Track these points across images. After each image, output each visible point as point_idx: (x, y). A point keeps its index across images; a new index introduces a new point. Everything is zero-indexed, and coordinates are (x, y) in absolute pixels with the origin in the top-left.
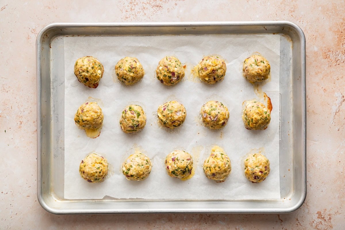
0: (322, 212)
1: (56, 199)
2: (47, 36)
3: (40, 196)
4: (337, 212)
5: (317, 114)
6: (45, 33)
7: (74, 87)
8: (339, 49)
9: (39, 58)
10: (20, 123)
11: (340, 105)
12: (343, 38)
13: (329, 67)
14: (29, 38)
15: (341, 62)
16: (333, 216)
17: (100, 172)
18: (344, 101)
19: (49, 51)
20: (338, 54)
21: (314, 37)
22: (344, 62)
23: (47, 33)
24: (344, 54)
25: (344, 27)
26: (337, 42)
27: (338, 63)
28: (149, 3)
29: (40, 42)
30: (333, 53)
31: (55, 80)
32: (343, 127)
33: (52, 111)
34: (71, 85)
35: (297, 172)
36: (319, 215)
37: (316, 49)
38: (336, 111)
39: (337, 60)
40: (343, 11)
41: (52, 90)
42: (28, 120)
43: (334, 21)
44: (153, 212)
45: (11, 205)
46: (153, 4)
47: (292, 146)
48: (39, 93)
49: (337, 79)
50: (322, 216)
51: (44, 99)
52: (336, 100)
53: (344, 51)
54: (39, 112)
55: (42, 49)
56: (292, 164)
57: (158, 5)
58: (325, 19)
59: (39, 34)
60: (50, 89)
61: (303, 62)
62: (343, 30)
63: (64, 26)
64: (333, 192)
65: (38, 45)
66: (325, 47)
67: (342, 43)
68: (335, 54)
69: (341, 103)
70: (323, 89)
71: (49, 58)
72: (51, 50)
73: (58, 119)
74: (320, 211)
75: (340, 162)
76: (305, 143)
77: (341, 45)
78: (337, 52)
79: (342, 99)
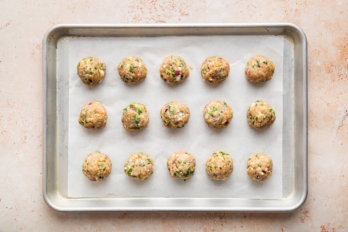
0: (326, 226)
1: (61, 197)
2: (53, 37)
3: (46, 194)
4: (340, 226)
5: (320, 128)
6: (51, 34)
7: (78, 87)
8: (342, 63)
9: (45, 59)
10: (24, 138)
11: (343, 119)
12: (346, 52)
13: (332, 82)
14: (34, 54)
15: (344, 76)
16: (337, 230)
17: (104, 170)
18: (347, 116)
19: (55, 52)
20: (341, 68)
21: (317, 52)
22: (347, 76)
23: (53, 34)
24: (347, 69)
25: (347, 42)
26: (340, 57)
27: (341, 78)
28: (153, 18)
29: (46, 43)
30: (336, 68)
31: (61, 80)
32: (346, 141)
33: (57, 110)
34: (76, 85)
35: (298, 172)
36: (322, 229)
37: (319, 64)
38: (339, 125)
39: (340, 75)
40: (346, 26)
41: (57, 90)
42: (33, 135)
43: (337, 36)
44: (156, 210)
45: (15, 220)
46: (156, 20)
47: (293, 146)
48: (45, 93)
49: (340, 93)
50: (326, 231)
51: (50, 99)
52: (340, 114)
53: (346, 65)
54: (45, 111)
55: (48, 49)
56: (294, 164)
57: (161, 20)
58: (328, 34)
59: (46, 35)
60: (56, 88)
61: (304, 64)
62: (346, 45)
63: (69, 27)
64: (336, 206)
65: (45, 46)
66: (328, 62)
67: (345, 57)
68: (338, 68)
69: (345, 118)
70: (327, 103)
71: (56, 58)
72: (57, 50)
73: (63, 118)
74: (324, 225)
75: (343, 176)
76: (306, 143)
77: (344, 60)
78: (340, 66)
79: (345, 114)
